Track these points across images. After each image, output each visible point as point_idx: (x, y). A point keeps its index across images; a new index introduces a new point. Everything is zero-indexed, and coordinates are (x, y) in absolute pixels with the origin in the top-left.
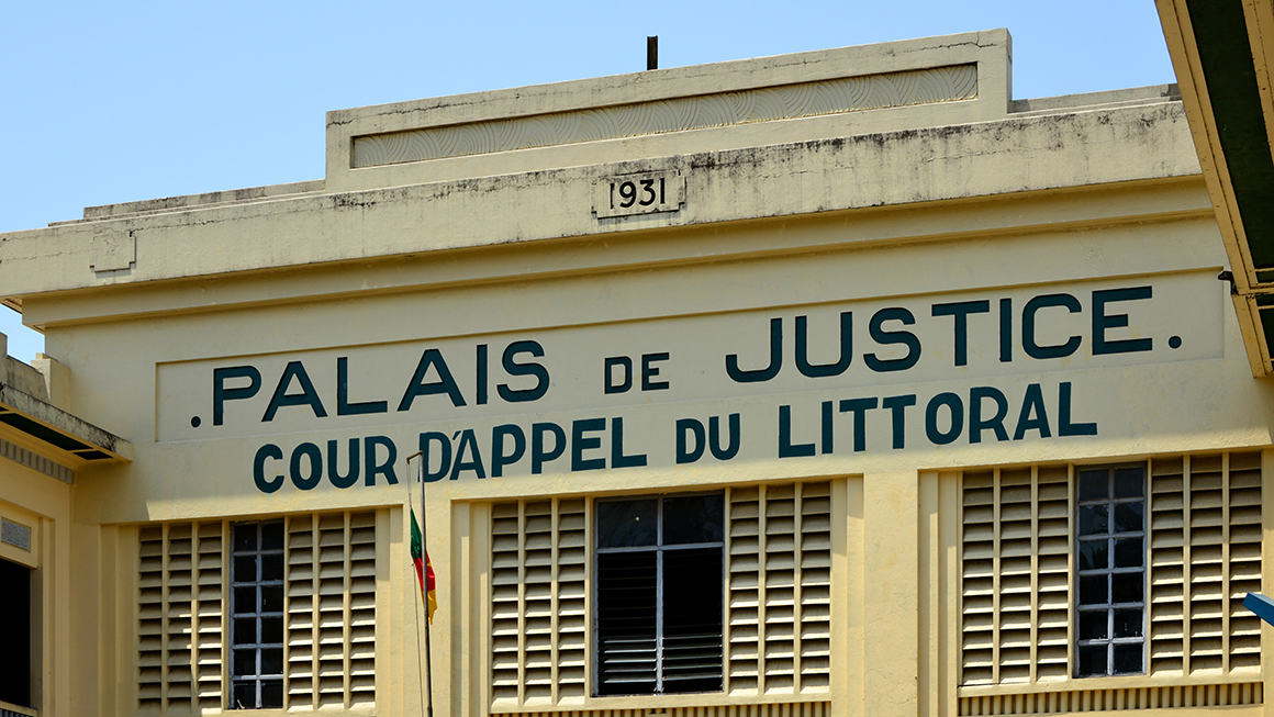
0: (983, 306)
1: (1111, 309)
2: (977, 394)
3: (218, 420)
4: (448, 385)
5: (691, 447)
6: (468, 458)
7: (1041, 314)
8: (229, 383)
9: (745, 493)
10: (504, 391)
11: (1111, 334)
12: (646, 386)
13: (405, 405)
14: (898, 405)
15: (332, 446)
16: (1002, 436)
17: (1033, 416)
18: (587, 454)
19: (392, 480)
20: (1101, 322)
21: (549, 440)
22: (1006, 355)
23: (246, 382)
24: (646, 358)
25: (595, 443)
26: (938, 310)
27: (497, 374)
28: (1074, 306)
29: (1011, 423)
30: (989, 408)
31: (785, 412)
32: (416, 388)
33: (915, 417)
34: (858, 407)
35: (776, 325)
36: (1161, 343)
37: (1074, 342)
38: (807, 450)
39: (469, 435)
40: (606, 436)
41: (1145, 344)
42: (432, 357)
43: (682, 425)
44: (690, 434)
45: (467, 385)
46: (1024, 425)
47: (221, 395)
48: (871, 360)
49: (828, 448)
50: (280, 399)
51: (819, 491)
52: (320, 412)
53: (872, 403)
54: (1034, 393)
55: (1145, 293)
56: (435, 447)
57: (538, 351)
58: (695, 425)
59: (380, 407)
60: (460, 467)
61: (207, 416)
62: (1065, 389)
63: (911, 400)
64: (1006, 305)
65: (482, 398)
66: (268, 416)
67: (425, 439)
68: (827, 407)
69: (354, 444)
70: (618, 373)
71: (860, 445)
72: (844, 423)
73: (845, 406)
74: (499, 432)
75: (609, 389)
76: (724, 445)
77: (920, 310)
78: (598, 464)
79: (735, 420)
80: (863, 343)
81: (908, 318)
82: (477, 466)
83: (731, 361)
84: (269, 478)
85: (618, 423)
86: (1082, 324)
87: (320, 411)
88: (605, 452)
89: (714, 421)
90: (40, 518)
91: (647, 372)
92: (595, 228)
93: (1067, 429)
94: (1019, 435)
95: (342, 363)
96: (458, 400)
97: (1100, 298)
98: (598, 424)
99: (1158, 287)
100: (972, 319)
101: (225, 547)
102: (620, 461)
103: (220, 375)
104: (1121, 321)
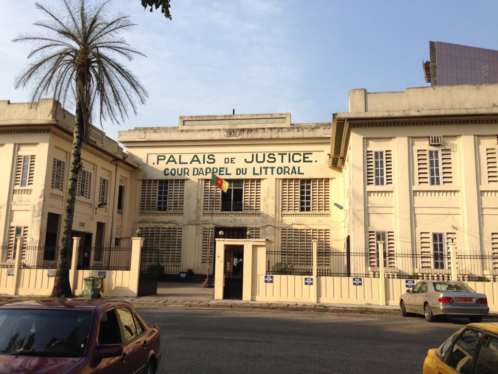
0: (286, 154)
1: (306, 156)
2: (285, 167)
3: (158, 163)
4: (198, 160)
5: (239, 173)
6: (201, 172)
7: (295, 156)
8: (160, 158)
9: (247, 180)
10: (208, 162)
11: (306, 160)
12: (231, 163)
13: (191, 163)
14: (272, 168)
15: (178, 169)
16: (289, 174)
17: (294, 171)
18: (221, 173)
19: (188, 175)
20: (304, 158)
21: (215, 170)
22: (289, 162)
23: (163, 158)
24: (232, 158)
25: (223, 171)
26: (279, 154)
27: (207, 159)
28: (300, 155)
29: (290, 172)
30: (287, 170)
31: (254, 168)
32: (193, 160)
33: (275, 170)
34: (266, 168)
35: (253, 155)
36: (314, 161)
37: (300, 161)
38: (258, 174)
39: (202, 169)
40: (225, 170)
41: (311, 161)
42: (195, 156)
43: (237, 169)
44: (239, 171)
45: (201, 161)
46: (292, 172)
47: (158, 160)
48: (268, 161)
49: (261, 174)
50: (169, 161)
51: (259, 180)
53: (268, 168)
54: (294, 168)
55: (311, 154)
56: (196, 170)
57: (214, 156)
58: (240, 169)
59: (187, 163)
60: (200, 173)
61: (156, 162)
62: (299, 167)
63: (274, 168)
64: (290, 154)
65: (204, 163)
66: (167, 163)
67: (194, 169)
68: (261, 168)
69: (182, 169)
70: (227, 161)
71: (266, 174)
72: (264, 170)
73: (264, 168)
74: (207, 169)
75: (225, 163)
76: (244, 172)
77: (276, 154)
78: (223, 174)
79: (246, 169)
80: (267, 158)
81: (274, 155)
82: (203, 173)
83: (245, 160)
84: (167, 173)
85: (227, 168)
86: (301, 158)
87: (176, 163)
89: (243, 169)
90: (125, 178)
91: (231, 161)
92: (225, 138)
93: (299, 173)
94: (292, 174)
95: (180, 156)
96: (200, 163)
97: (304, 154)
98: (224, 168)
99: (313, 153)
100: (284, 156)
101: (157, 184)
102: (227, 174)
103: (158, 156)
104: (308, 158)
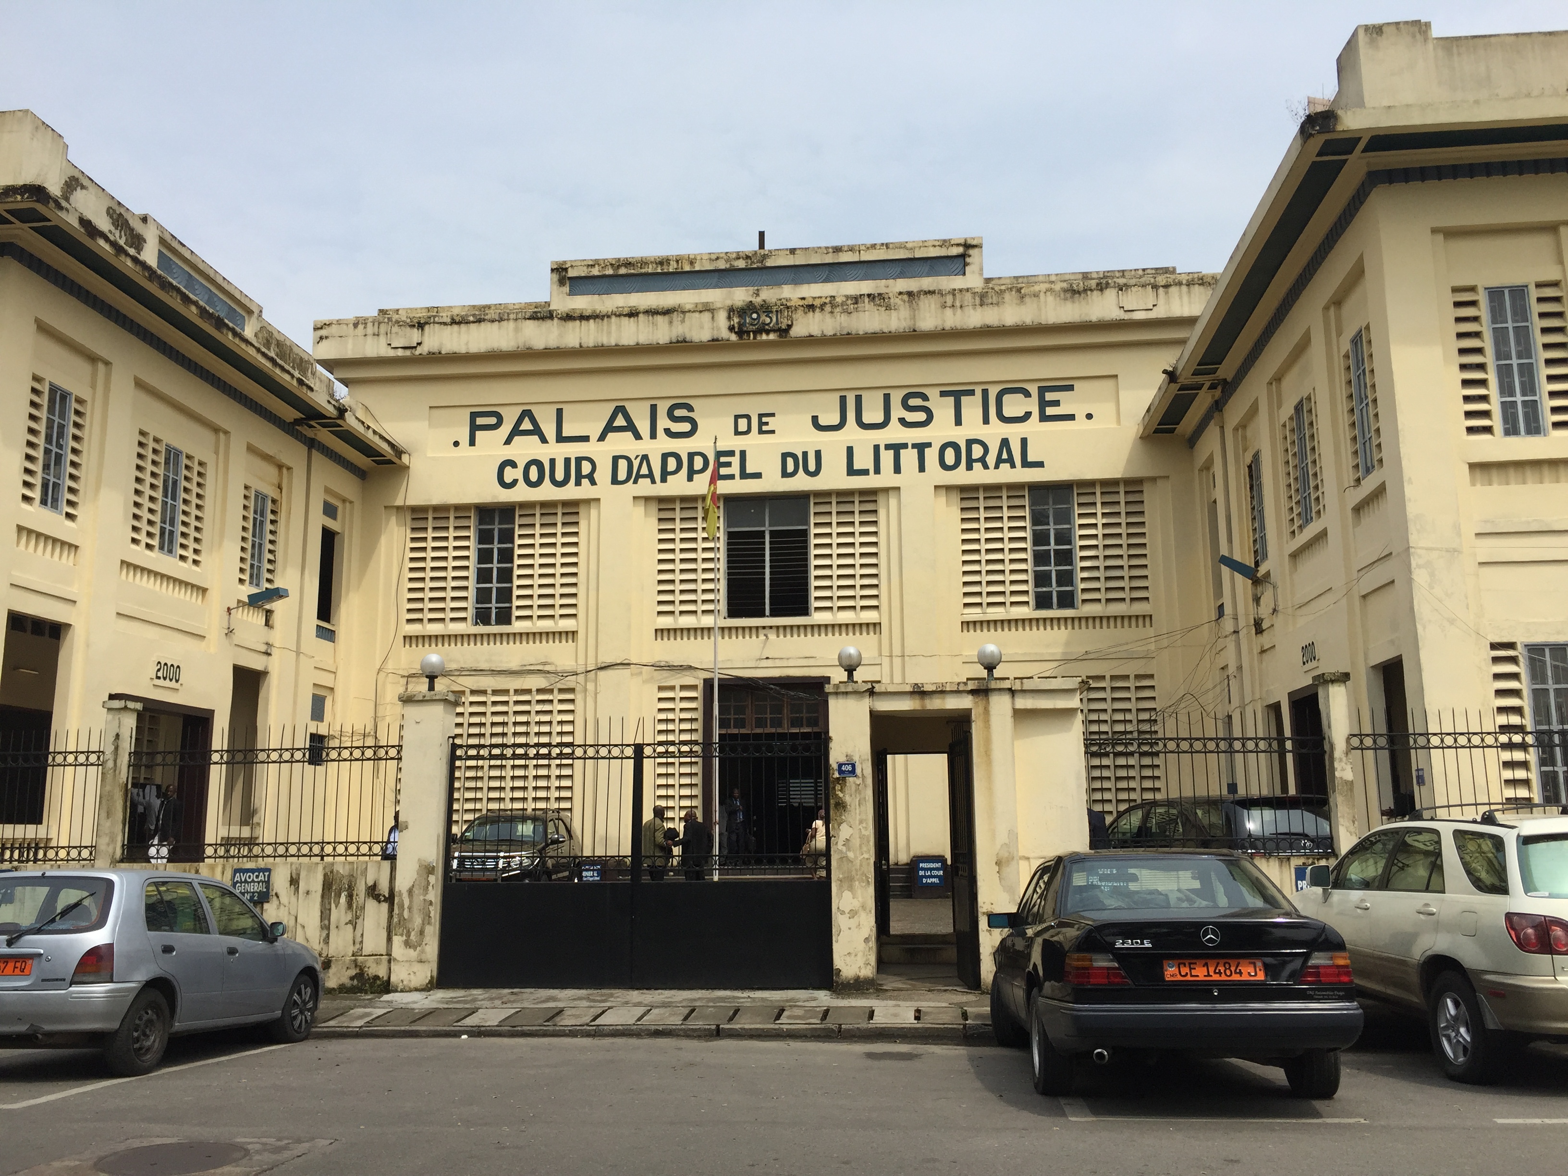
0: (971, 393)
1: (1049, 396)
2: (970, 443)
3: (472, 443)
4: (631, 427)
5: (790, 468)
6: (644, 470)
7: (1006, 398)
8: (480, 421)
9: (824, 496)
10: (668, 432)
11: (1050, 411)
12: (761, 432)
13: (602, 438)
14: (921, 448)
15: (552, 462)
16: (986, 467)
17: (1005, 456)
18: (723, 471)
19: (593, 482)
20: (1043, 404)
21: (698, 463)
22: (986, 421)
23: (493, 421)
24: (761, 416)
25: (728, 464)
26: (943, 394)
27: (663, 422)
28: (1027, 394)
29: (991, 459)
30: (977, 452)
31: (850, 451)
32: (610, 428)
33: (932, 455)
34: (896, 448)
35: (843, 400)
36: (1080, 416)
37: (1028, 415)
38: (865, 472)
39: (645, 457)
40: (735, 461)
41: (1071, 417)
42: (620, 410)
43: (785, 456)
44: (790, 461)
45: (643, 427)
46: (999, 461)
47: (474, 428)
48: (902, 421)
49: (877, 471)
50: (516, 431)
51: (870, 495)
52: (544, 440)
53: (905, 446)
54: (1005, 443)
55: (1070, 388)
56: (623, 465)
57: (690, 408)
58: (794, 456)
59: (586, 439)
60: (639, 476)
61: (465, 439)
62: (1024, 442)
63: (929, 445)
64: (985, 393)
65: (653, 435)
66: (508, 442)
67: (616, 459)
68: (877, 448)
69: (567, 461)
70: (743, 425)
71: (897, 469)
72: (887, 458)
73: (888, 447)
74: (665, 457)
75: (737, 433)
76: (812, 467)
77: (933, 394)
78: (732, 477)
79: (818, 454)
80: (897, 412)
81: (925, 398)
82: (651, 476)
83: (815, 419)
84: (508, 479)
85: (743, 454)
86: (1032, 405)
88: (735, 469)
89: (805, 454)
90: (344, 498)
91: (761, 424)
92: (733, 338)
93: (1026, 464)
94: (997, 467)
95: (560, 412)
96: (638, 436)
97: (1042, 391)
98: (731, 453)
99: (1077, 385)
100: (964, 399)
101: (472, 523)
102: (744, 475)
103: (474, 416)
104: (1056, 403)
